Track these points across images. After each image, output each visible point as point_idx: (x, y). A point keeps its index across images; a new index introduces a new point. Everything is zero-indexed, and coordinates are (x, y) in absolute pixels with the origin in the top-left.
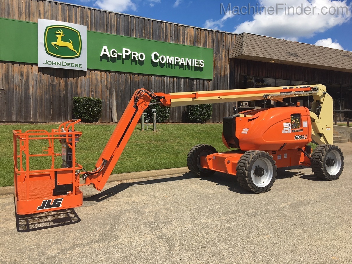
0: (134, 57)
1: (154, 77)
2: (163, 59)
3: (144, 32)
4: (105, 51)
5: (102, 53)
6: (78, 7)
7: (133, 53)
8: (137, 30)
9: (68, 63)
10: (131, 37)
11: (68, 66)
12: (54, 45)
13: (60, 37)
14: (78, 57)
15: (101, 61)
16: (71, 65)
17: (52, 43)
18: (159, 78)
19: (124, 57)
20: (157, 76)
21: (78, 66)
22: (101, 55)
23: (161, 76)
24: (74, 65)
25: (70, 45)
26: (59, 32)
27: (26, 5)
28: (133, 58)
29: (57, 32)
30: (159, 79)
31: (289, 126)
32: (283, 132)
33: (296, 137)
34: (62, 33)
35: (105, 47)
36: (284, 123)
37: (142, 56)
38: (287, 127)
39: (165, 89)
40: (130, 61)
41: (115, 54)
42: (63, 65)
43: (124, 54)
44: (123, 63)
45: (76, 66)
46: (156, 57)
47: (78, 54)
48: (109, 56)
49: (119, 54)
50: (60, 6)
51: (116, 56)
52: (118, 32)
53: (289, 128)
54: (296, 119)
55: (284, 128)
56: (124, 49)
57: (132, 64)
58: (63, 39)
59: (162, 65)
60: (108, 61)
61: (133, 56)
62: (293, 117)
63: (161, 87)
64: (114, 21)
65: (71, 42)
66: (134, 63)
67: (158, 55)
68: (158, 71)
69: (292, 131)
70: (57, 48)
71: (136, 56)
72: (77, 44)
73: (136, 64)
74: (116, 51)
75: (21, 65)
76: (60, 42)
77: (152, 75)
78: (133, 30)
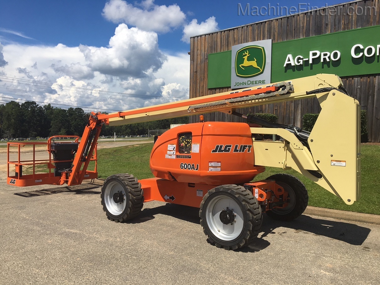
0: (325, 59)
1: (356, 79)
2: (370, 51)
3: (342, 22)
4: (289, 60)
5: (286, 62)
6: (266, 22)
7: (322, 54)
8: (333, 23)
9: (252, 81)
10: (324, 34)
11: (252, 84)
12: (241, 67)
13: (246, 58)
15: (286, 72)
16: (254, 83)
17: (240, 65)
18: (364, 79)
19: (311, 62)
20: (361, 76)
21: (262, 82)
22: (285, 65)
23: (368, 76)
24: (258, 83)
25: (254, 64)
26: (246, 53)
28: (322, 61)
29: (244, 54)
30: (365, 81)
34: (247, 54)
35: (290, 56)
37: (335, 55)
39: (375, 94)
40: (320, 65)
41: (299, 61)
42: (248, 84)
43: (311, 57)
44: (311, 68)
45: (259, 82)
46: (358, 50)
47: (261, 70)
48: (293, 64)
49: (304, 60)
50: (250, 28)
51: (301, 63)
52: (307, 34)
56: (311, 53)
57: (323, 67)
58: (249, 59)
59: (370, 60)
60: (294, 71)
61: (322, 57)
63: (369, 91)
64: (303, 23)
65: (256, 60)
66: (325, 66)
67: (362, 47)
68: (364, 69)
70: (244, 69)
71: (327, 57)
72: (261, 61)
73: (329, 66)
74: (301, 57)
76: (246, 63)
77: (353, 77)
78: (327, 25)
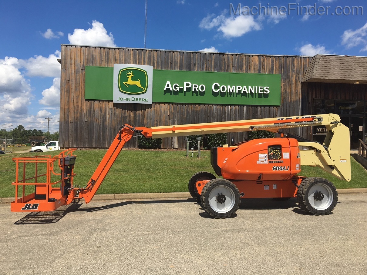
0: (195, 89)
1: (214, 106)
2: (223, 88)
3: (205, 65)
4: (168, 86)
5: (166, 87)
6: (146, 50)
7: (193, 85)
8: (199, 64)
9: (136, 98)
10: (193, 71)
11: (136, 101)
12: (125, 84)
13: (130, 77)
14: (145, 92)
15: (164, 94)
16: (138, 100)
17: (124, 83)
18: (220, 107)
19: (185, 90)
20: (218, 105)
21: (145, 100)
22: (165, 89)
23: (222, 105)
24: (141, 100)
25: (138, 83)
26: (130, 73)
27: (106, 54)
28: (193, 90)
29: (128, 74)
30: (220, 108)
31: (266, 157)
32: (258, 162)
33: (275, 168)
34: (131, 74)
35: (168, 82)
36: (260, 154)
37: (202, 88)
38: (263, 158)
39: (226, 117)
40: (191, 93)
41: (177, 88)
42: (132, 100)
43: (185, 87)
44: (185, 95)
45: (142, 100)
46: (216, 87)
47: (145, 90)
48: (171, 90)
49: (180, 87)
50: (132, 52)
51: (178, 89)
52: (181, 68)
53: (265, 159)
54: (276, 150)
55: (259, 159)
56: (185, 83)
57: (193, 95)
58: (133, 79)
59: (223, 95)
60: (171, 94)
61: (193, 88)
62: (272, 148)
63: (222, 116)
64: (177, 59)
65: (139, 81)
66: (195, 94)
67: (219, 85)
68: (219, 100)
69: (270, 162)
70: (128, 86)
71: (196, 88)
72: (144, 82)
73: (197, 95)
74: (178, 85)
75: (100, 102)
76: (130, 82)
77: (213, 105)
78: (195, 64)
